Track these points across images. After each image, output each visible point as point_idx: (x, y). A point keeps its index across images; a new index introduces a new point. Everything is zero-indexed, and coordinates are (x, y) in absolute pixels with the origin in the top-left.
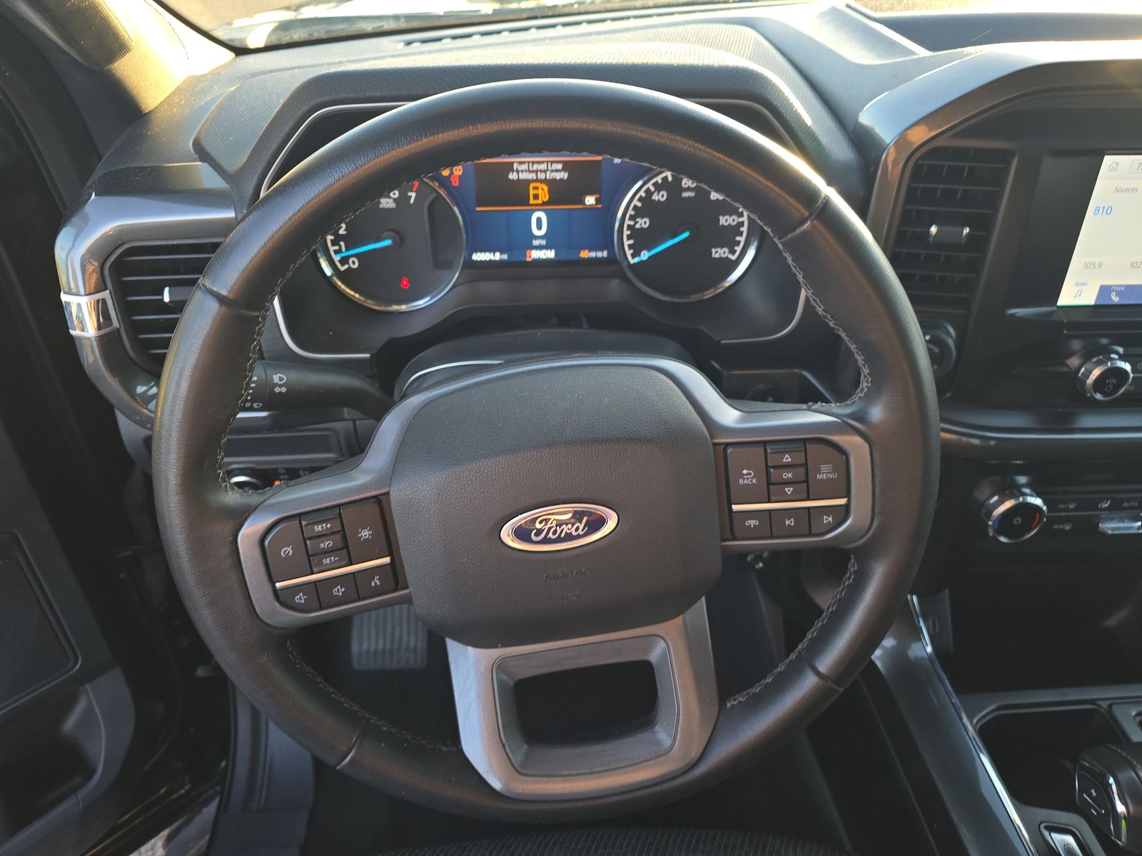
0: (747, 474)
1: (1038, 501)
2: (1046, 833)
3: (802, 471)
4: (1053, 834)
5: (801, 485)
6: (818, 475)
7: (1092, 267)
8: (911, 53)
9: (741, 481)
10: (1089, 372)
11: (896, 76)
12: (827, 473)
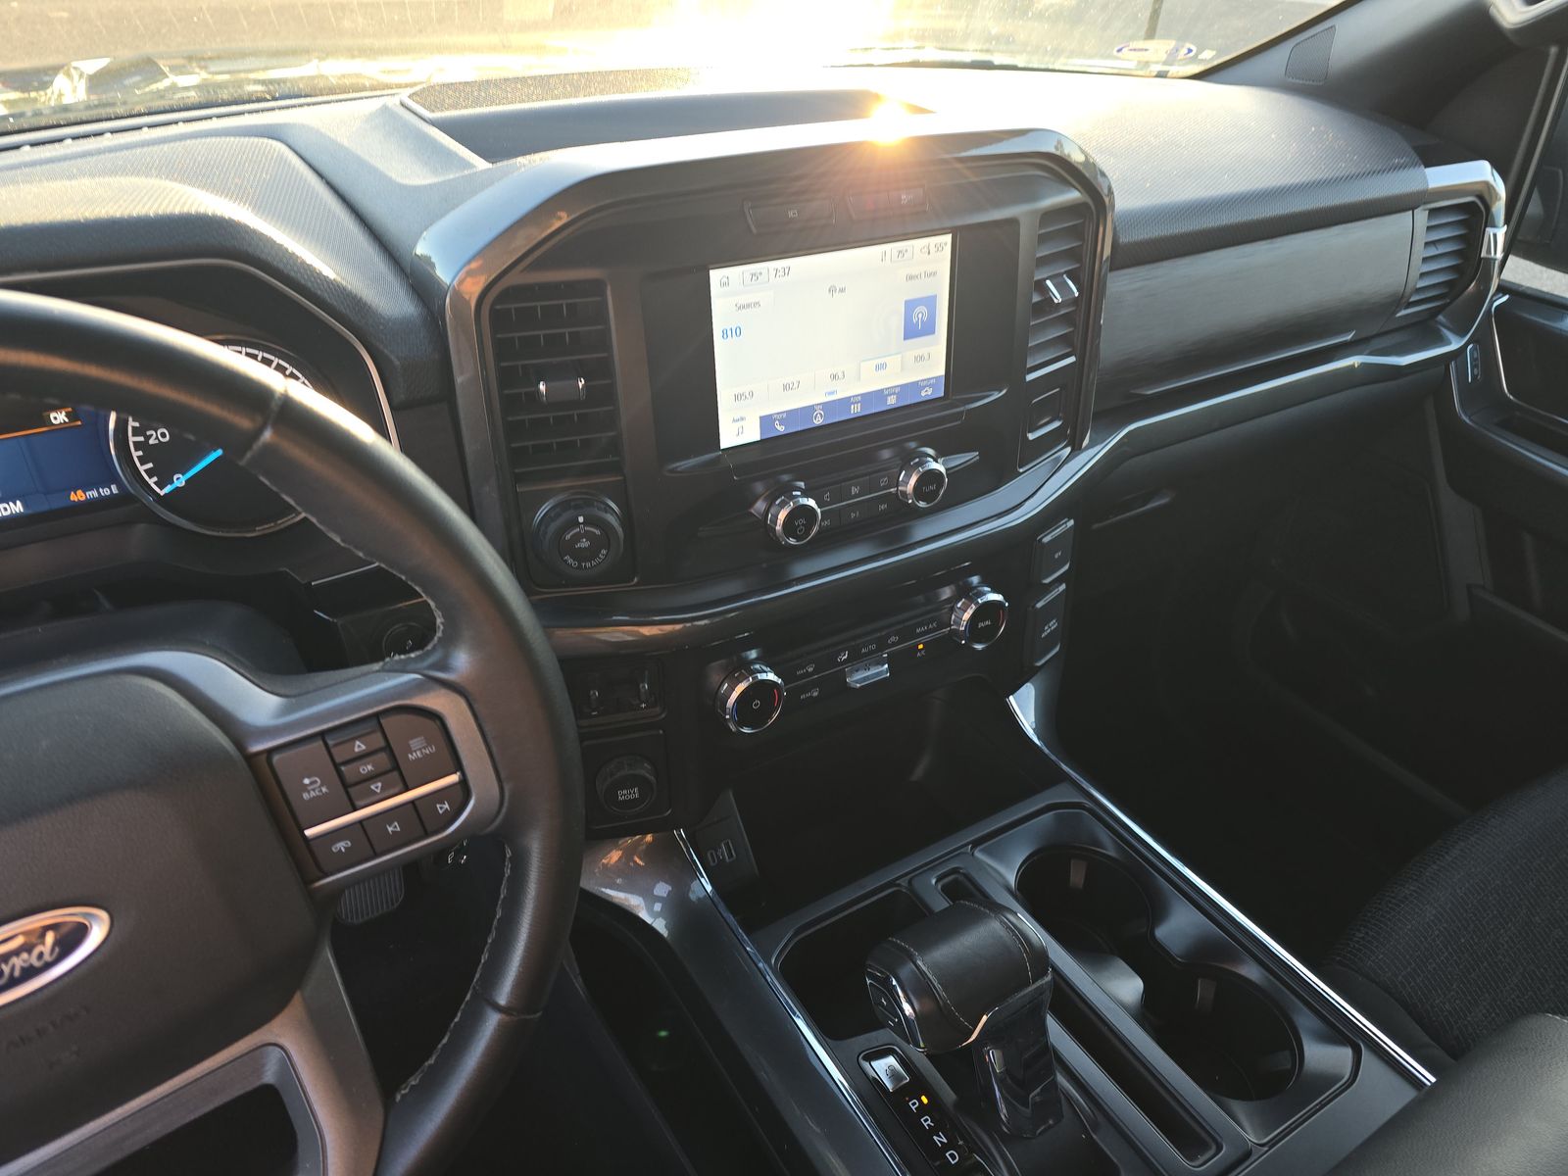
0: (312, 783)
1: (771, 676)
2: (866, 1065)
3: (383, 757)
4: (874, 1064)
5: (389, 775)
6: (410, 756)
7: (743, 397)
8: (468, 165)
9: (306, 796)
10: (776, 517)
11: (446, 199)
12: (420, 749)
